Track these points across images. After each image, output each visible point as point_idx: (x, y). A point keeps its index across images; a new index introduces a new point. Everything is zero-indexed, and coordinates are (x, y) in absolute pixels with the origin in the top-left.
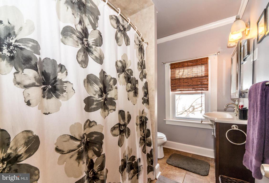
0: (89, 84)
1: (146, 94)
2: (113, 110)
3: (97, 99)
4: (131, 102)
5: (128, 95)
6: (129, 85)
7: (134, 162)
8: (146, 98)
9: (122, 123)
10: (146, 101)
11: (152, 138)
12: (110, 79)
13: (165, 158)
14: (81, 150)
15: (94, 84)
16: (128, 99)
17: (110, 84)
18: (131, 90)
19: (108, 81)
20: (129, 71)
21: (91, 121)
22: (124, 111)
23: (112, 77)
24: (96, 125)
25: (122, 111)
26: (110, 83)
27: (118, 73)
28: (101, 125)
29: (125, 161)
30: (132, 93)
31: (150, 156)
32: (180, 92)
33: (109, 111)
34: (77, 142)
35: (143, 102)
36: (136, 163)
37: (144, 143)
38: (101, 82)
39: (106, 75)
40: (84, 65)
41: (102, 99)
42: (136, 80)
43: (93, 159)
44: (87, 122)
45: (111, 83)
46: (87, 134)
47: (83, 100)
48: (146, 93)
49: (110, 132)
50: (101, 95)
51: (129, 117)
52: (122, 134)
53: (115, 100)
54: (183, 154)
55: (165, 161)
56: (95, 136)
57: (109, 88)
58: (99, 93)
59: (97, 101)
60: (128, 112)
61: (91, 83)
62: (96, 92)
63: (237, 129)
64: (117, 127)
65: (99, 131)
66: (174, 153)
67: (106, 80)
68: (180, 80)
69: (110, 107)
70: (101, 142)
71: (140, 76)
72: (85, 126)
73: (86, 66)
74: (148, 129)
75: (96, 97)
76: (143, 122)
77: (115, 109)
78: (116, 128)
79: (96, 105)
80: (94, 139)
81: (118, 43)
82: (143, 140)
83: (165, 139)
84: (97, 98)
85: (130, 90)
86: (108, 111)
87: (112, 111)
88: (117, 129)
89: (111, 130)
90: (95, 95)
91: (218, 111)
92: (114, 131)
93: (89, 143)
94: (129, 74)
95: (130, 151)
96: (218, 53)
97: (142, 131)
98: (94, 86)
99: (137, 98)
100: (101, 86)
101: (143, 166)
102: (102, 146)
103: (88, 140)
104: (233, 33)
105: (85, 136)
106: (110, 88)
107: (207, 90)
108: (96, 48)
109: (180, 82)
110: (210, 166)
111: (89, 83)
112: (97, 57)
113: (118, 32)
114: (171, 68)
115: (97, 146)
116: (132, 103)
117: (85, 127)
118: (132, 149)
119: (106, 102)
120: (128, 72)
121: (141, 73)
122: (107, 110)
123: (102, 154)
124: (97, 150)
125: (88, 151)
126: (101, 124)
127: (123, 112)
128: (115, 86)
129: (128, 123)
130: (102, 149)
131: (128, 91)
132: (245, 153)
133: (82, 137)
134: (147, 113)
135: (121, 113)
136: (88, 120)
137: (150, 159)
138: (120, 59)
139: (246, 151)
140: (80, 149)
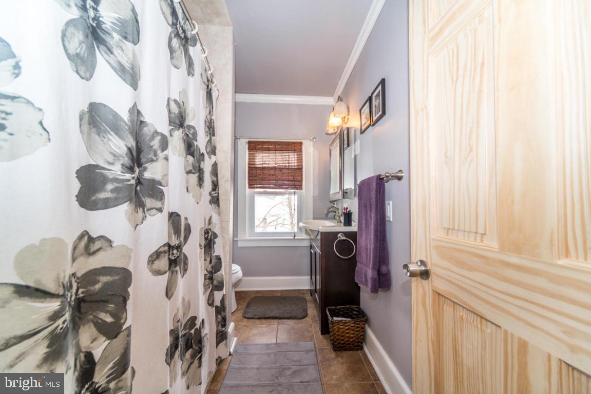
0: (94, 130)
1: (215, 186)
2: (156, 209)
3: (119, 175)
4: (193, 197)
5: (188, 182)
6: (190, 159)
7: (192, 331)
8: (216, 193)
9: (175, 242)
10: (215, 201)
11: (224, 274)
12: (154, 133)
13: (239, 310)
14: (61, 329)
15: (109, 133)
16: (186, 190)
17: (154, 145)
18: (193, 171)
19: (148, 138)
20: (191, 130)
21: (95, 237)
22: (178, 215)
23: (158, 131)
24: (109, 249)
25: (175, 215)
26: (152, 144)
27: (171, 127)
28: (128, 248)
29: (176, 332)
30: (194, 178)
31: (220, 310)
32: (262, 190)
33: (146, 212)
34: (50, 302)
35: (210, 200)
36: (198, 332)
37: (211, 286)
38: (131, 133)
39: (144, 122)
40: (82, 71)
41: (133, 178)
42: (201, 152)
43: (93, 352)
44: (81, 237)
45: (156, 143)
46: (79, 275)
47: (75, 172)
48: (216, 183)
49: (146, 265)
50: (131, 166)
51: (188, 229)
52: (172, 268)
53: (162, 186)
54: (267, 294)
55: (241, 315)
56: (104, 279)
57: (149, 154)
58: (127, 161)
59: (116, 180)
60: (186, 218)
61: (100, 128)
62: (115, 156)
63: (344, 238)
64: (165, 252)
65: (119, 264)
66: (252, 297)
67: (141, 134)
68: (264, 170)
69: (149, 202)
70: (124, 295)
71: (206, 147)
72: (76, 251)
73: (88, 75)
74: (216, 256)
75: (116, 170)
76: (209, 242)
77: (161, 208)
78: (162, 255)
79: (112, 191)
80: (101, 289)
81: (173, 61)
82: (209, 279)
83: (240, 274)
84: (120, 173)
85: (191, 170)
86: (144, 212)
87: (154, 211)
88: (165, 256)
89: (149, 262)
90: (112, 164)
91: (314, 218)
92: (156, 262)
93: (82, 304)
94: (190, 136)
95: (187, 305)
96: (313, 139)
97: (208, 259)
98: (109, 140)
99: (202, 190)
100: (132, 143)
101: (208, 336)
102: (126, 304)
103: (81, 295)
104: (337, 115)
105: (73, 281)
106: (151, 156)
107: (302, 189)
108: (122, 41)
109: (264, 173)
110: (306, 301)
111: (94, 127)
112: (123, 66)
113: (173, 36)
114: (250, 149)
115: (109, 309)
116: (194, 199)
117: (75, 255)
118: (191, 302)
119: (138, 188)
120: (189, 132)
121: (208, 141)
122: (141, 209)
123: (124, 327)
124: (109, 319)
125: (80, 328)
126: (126, 244)
127: (177, 218)
128: (165, 152)
129: (185, 243)
130: (125, 314)
131: (189, 172)
132: (356, 266)
133: (67, 286)
134: (216, 224)
135: (174, 218)
136: (85, 233)
137: (219, 317)
138: (175, 96)
139: (358, 263)
140: (58, 326)
